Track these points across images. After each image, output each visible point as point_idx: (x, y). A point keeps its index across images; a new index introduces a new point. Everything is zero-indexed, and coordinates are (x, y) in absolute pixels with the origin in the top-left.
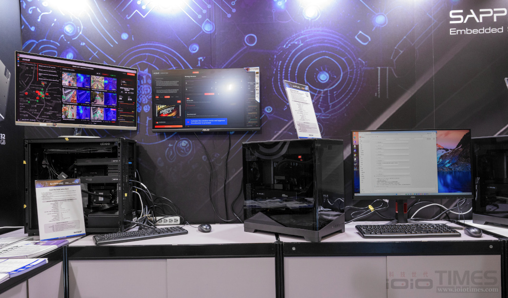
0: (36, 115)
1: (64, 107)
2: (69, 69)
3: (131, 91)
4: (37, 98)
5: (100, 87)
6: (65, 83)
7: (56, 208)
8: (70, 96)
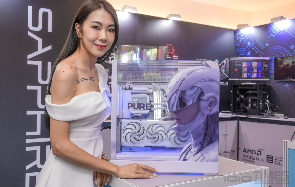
0: (235, 77)
2: (245, 61)
3: (267, 66)
4: (235, 71)
5: (255, 66)
6: (243, 66)
8: (245, 69)
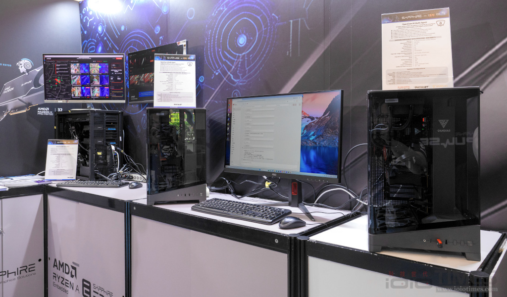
0: (56, 95)
1: (73, 89)
2: (75, 61)
3: (119, 72)
4: (56, 83)
5: (96, 72)
6: (73, 71)
7: (58, 160)
8: (76, 80)
